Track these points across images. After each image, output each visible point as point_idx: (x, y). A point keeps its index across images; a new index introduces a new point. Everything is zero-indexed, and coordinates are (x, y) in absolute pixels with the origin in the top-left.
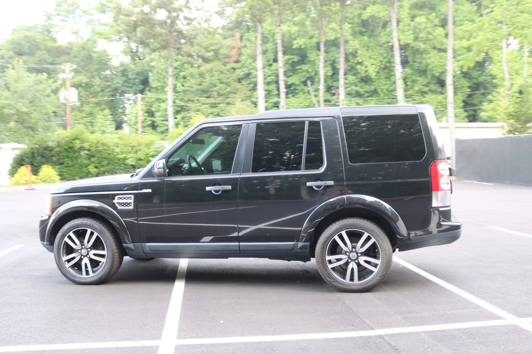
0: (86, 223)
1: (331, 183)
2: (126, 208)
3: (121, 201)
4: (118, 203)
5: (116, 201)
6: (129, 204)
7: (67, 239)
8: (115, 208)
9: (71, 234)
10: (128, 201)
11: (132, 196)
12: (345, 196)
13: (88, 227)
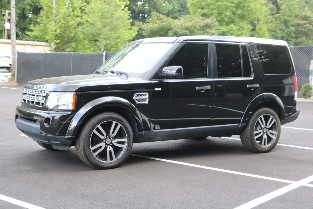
0: (113, 116)
1: (258, 85)
2: (142, 103)
3: (138, 97)
4: (136, 99)
5: (135, 97)
6: (144, 100)
7: (95, 131)
8: (135, 103)
9: (99, 126)
10: (144, 97)
11: (147, 94)
12: (263, 94)
13: (113, 119)
